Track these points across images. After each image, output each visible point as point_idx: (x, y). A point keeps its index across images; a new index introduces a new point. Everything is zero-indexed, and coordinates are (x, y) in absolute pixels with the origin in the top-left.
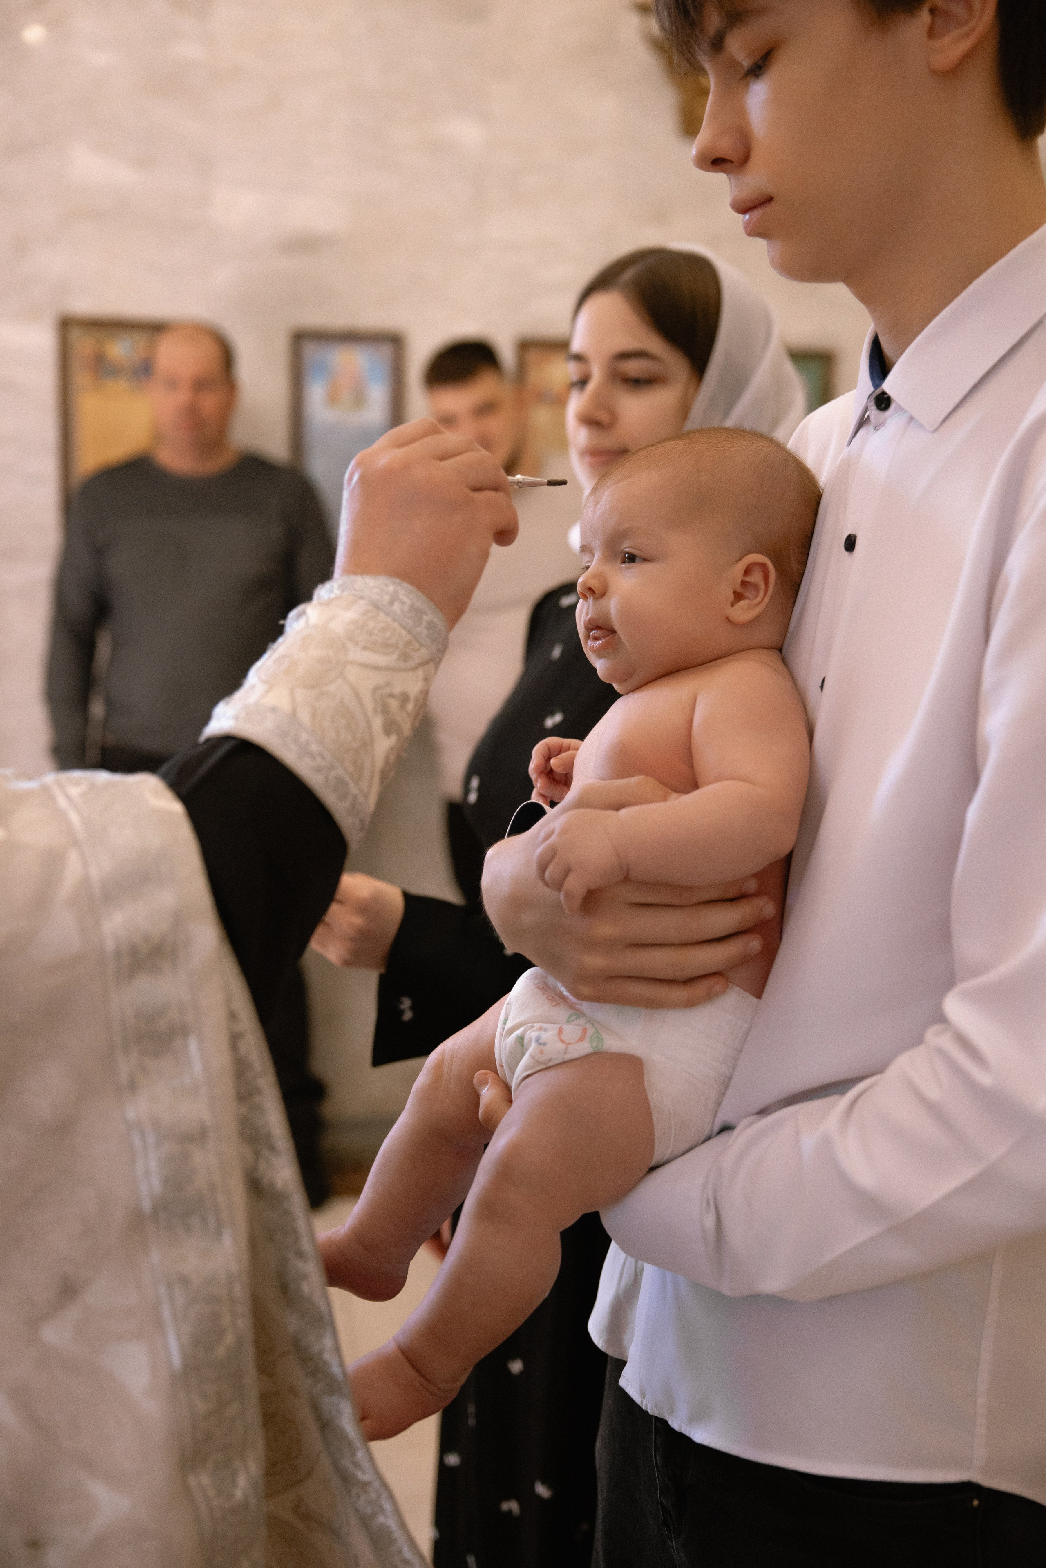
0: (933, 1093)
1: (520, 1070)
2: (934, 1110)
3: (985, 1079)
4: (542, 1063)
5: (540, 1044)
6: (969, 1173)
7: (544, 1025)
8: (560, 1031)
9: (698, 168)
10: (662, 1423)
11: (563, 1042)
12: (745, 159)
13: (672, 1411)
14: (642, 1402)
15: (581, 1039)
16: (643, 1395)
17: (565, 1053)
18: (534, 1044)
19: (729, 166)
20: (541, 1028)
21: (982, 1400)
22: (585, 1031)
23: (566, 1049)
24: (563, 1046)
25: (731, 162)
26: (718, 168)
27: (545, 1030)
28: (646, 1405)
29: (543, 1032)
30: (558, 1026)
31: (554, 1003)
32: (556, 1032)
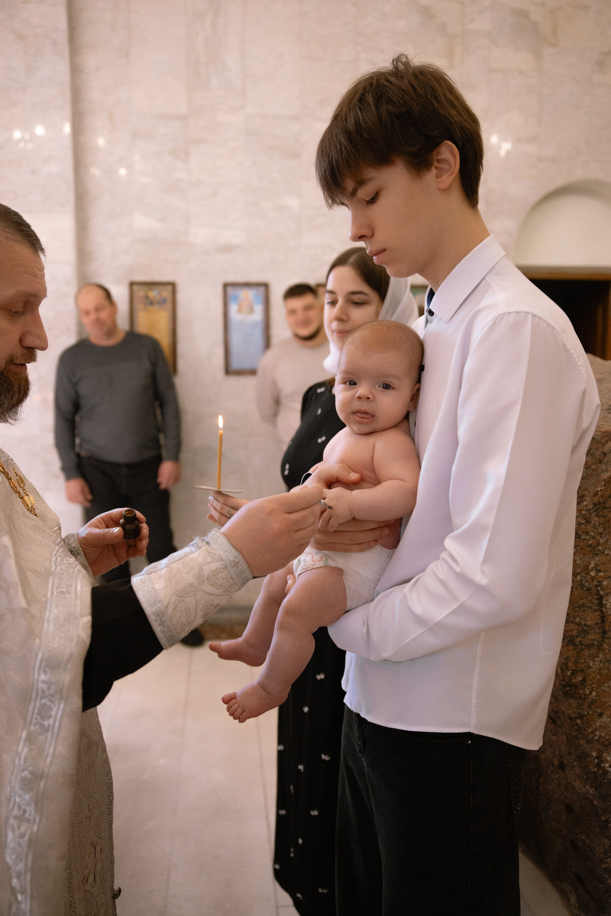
0: (442, 577)
1: (298, 573)
2: (442, 582)
3: (458, 570)
4: (305, 569)
5: (305, 561)
6: (455, 606)
7: (307, 555)
8: (313, 557)
9: (353, 241)
10: (358, 715)
11: (313, 561)
12: (373, 235)
13: (361, 710)
14: (351, 707)
15: (320, 561)
16: (351, 705)
17: (313, 565)
18: (303, 562)
19: (365, 238)
20: (306, 556)
21: (473, 700)
22: (322, 557)
23: (314, 564)
24: (313, 563)
25: (367, 236)
26: (361, 240)
27: (307, 557)
28: (353, 709)
29: (306, 557)
30: (312, 555)
31: (312, 547)
32: (311, 557)
